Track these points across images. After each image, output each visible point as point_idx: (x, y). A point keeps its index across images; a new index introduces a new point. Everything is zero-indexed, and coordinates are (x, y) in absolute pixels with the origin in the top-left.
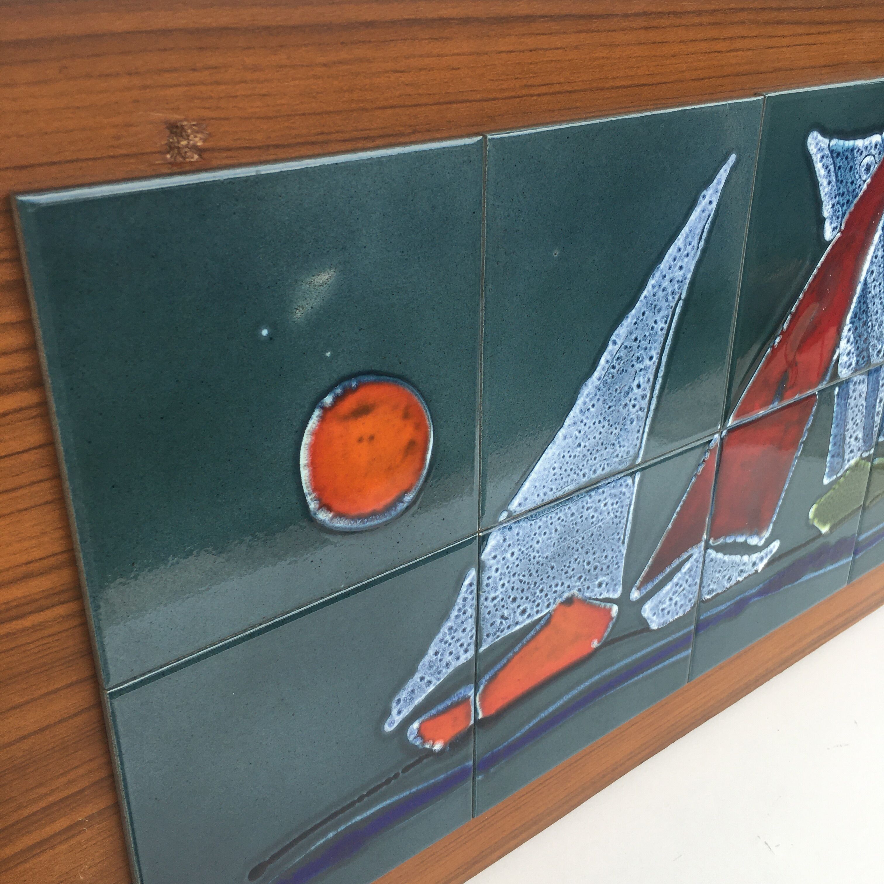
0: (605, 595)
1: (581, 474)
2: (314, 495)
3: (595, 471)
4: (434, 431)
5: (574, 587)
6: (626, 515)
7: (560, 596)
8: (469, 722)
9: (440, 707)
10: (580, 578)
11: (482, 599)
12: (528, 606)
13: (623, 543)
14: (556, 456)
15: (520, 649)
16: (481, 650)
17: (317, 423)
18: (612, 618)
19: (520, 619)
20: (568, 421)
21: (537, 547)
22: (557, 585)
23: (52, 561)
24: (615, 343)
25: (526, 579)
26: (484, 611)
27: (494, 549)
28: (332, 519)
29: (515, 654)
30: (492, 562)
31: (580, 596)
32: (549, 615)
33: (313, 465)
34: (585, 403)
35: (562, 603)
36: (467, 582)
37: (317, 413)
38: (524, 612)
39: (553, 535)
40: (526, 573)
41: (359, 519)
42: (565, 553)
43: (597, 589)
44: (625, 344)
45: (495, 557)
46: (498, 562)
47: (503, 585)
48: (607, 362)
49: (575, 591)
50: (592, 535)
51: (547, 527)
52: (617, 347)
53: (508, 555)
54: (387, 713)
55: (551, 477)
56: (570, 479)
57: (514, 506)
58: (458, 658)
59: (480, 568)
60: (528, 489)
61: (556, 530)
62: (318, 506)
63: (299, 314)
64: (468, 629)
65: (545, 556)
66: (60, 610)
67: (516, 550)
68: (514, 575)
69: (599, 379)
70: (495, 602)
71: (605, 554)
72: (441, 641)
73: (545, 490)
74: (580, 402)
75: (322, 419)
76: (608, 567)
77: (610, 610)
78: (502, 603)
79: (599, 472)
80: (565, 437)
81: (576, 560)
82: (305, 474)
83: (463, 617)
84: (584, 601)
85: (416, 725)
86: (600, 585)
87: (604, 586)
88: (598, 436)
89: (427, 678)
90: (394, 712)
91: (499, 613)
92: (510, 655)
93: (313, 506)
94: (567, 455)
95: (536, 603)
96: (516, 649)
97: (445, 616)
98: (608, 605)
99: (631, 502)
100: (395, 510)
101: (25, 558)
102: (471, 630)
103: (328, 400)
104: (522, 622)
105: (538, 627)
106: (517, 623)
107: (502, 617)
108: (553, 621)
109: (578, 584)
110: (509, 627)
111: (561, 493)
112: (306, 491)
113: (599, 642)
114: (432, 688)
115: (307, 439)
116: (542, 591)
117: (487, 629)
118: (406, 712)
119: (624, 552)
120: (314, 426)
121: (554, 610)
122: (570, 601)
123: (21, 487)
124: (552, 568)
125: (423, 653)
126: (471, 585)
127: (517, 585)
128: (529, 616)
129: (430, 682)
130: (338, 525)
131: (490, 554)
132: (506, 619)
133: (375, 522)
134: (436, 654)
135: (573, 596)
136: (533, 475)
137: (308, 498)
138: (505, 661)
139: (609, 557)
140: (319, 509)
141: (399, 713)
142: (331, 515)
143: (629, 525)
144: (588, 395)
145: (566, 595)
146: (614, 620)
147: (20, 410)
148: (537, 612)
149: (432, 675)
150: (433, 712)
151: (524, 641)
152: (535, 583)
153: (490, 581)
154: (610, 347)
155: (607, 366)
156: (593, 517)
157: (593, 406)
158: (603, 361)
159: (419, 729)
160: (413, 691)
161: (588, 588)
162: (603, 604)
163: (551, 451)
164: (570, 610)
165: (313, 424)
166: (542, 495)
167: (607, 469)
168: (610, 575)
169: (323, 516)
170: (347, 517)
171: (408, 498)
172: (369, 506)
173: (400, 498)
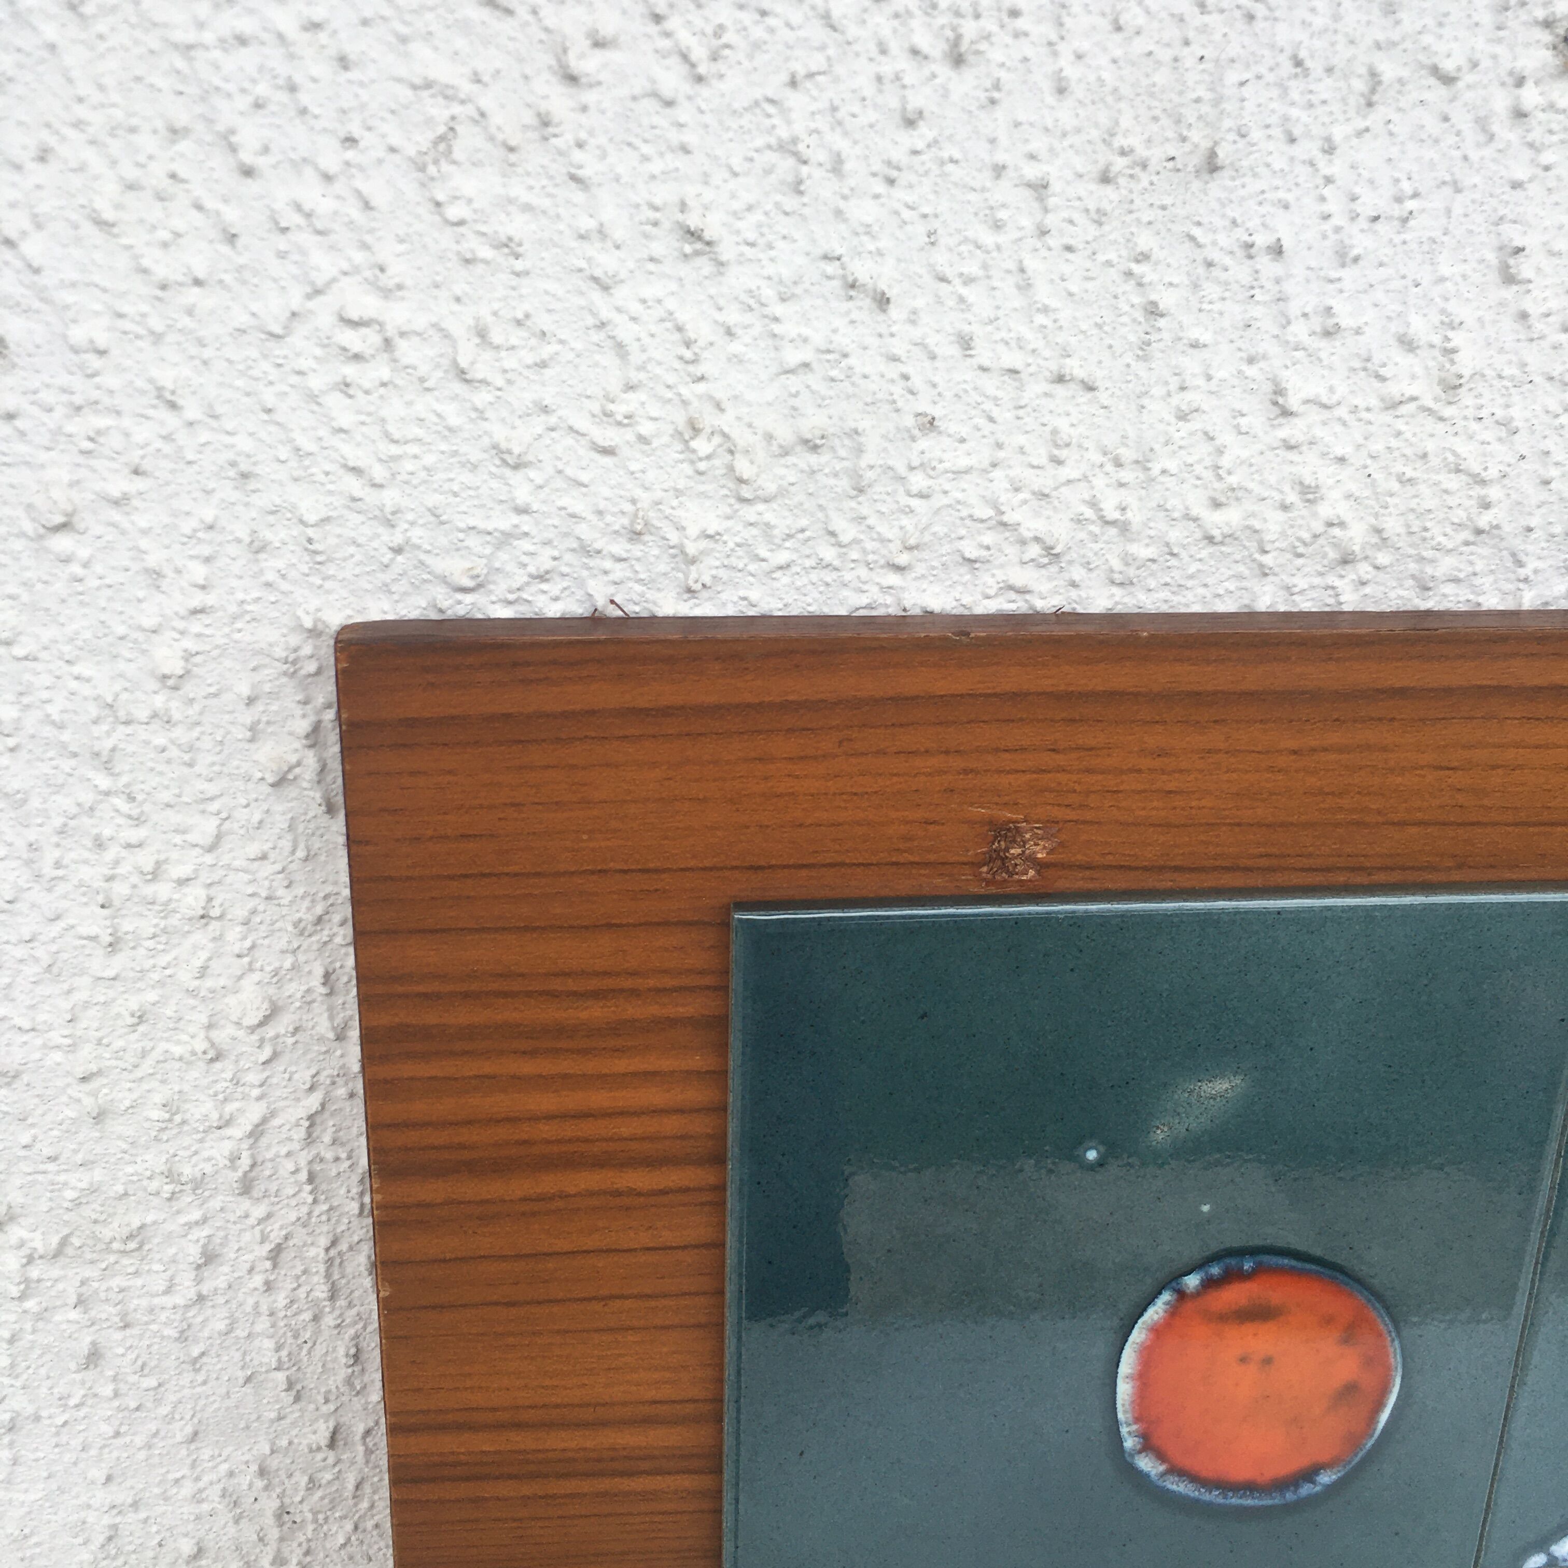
2: (1134, 1427)
4: (1403, 1378)
17: (1161, 1313)
23: (689, 1408)
28: (1163, 1475)
33: (1143, 1378)
37: (1166, 1296)
41: (1217, 1488)
62: (1139, 1447)
63: (1160, 1135)
66: (686, 1482)
75: (1173, 1312)
82: (1124, 1390)
93: (1130, 1443)
100: (1295, 1492)
101: (651, 1394)
103: (1192, 1281)
112: (1120, 1416)
115: (1138, 1336)
120: (1156, 1317)
123: (665, 1296)
130: (1174, 1487)
133: (1249, 1502)
137: (1124, 1430)
140: (1140, 1452)
142: (1162, 1468)
147: (686, 1190)
165: (1155, 1313)
169: (1146, 1464)
170: (1194, 1479)
171: (1326, 1478)
172: (1241, 1472)
173: (1309, 1474)
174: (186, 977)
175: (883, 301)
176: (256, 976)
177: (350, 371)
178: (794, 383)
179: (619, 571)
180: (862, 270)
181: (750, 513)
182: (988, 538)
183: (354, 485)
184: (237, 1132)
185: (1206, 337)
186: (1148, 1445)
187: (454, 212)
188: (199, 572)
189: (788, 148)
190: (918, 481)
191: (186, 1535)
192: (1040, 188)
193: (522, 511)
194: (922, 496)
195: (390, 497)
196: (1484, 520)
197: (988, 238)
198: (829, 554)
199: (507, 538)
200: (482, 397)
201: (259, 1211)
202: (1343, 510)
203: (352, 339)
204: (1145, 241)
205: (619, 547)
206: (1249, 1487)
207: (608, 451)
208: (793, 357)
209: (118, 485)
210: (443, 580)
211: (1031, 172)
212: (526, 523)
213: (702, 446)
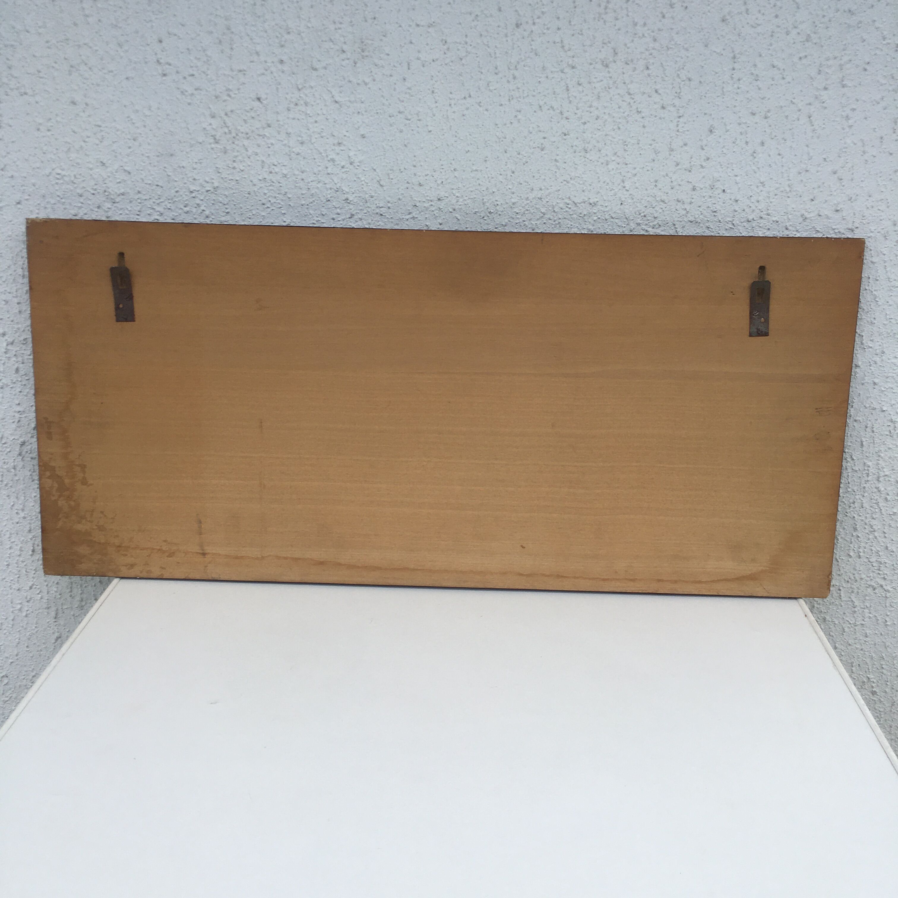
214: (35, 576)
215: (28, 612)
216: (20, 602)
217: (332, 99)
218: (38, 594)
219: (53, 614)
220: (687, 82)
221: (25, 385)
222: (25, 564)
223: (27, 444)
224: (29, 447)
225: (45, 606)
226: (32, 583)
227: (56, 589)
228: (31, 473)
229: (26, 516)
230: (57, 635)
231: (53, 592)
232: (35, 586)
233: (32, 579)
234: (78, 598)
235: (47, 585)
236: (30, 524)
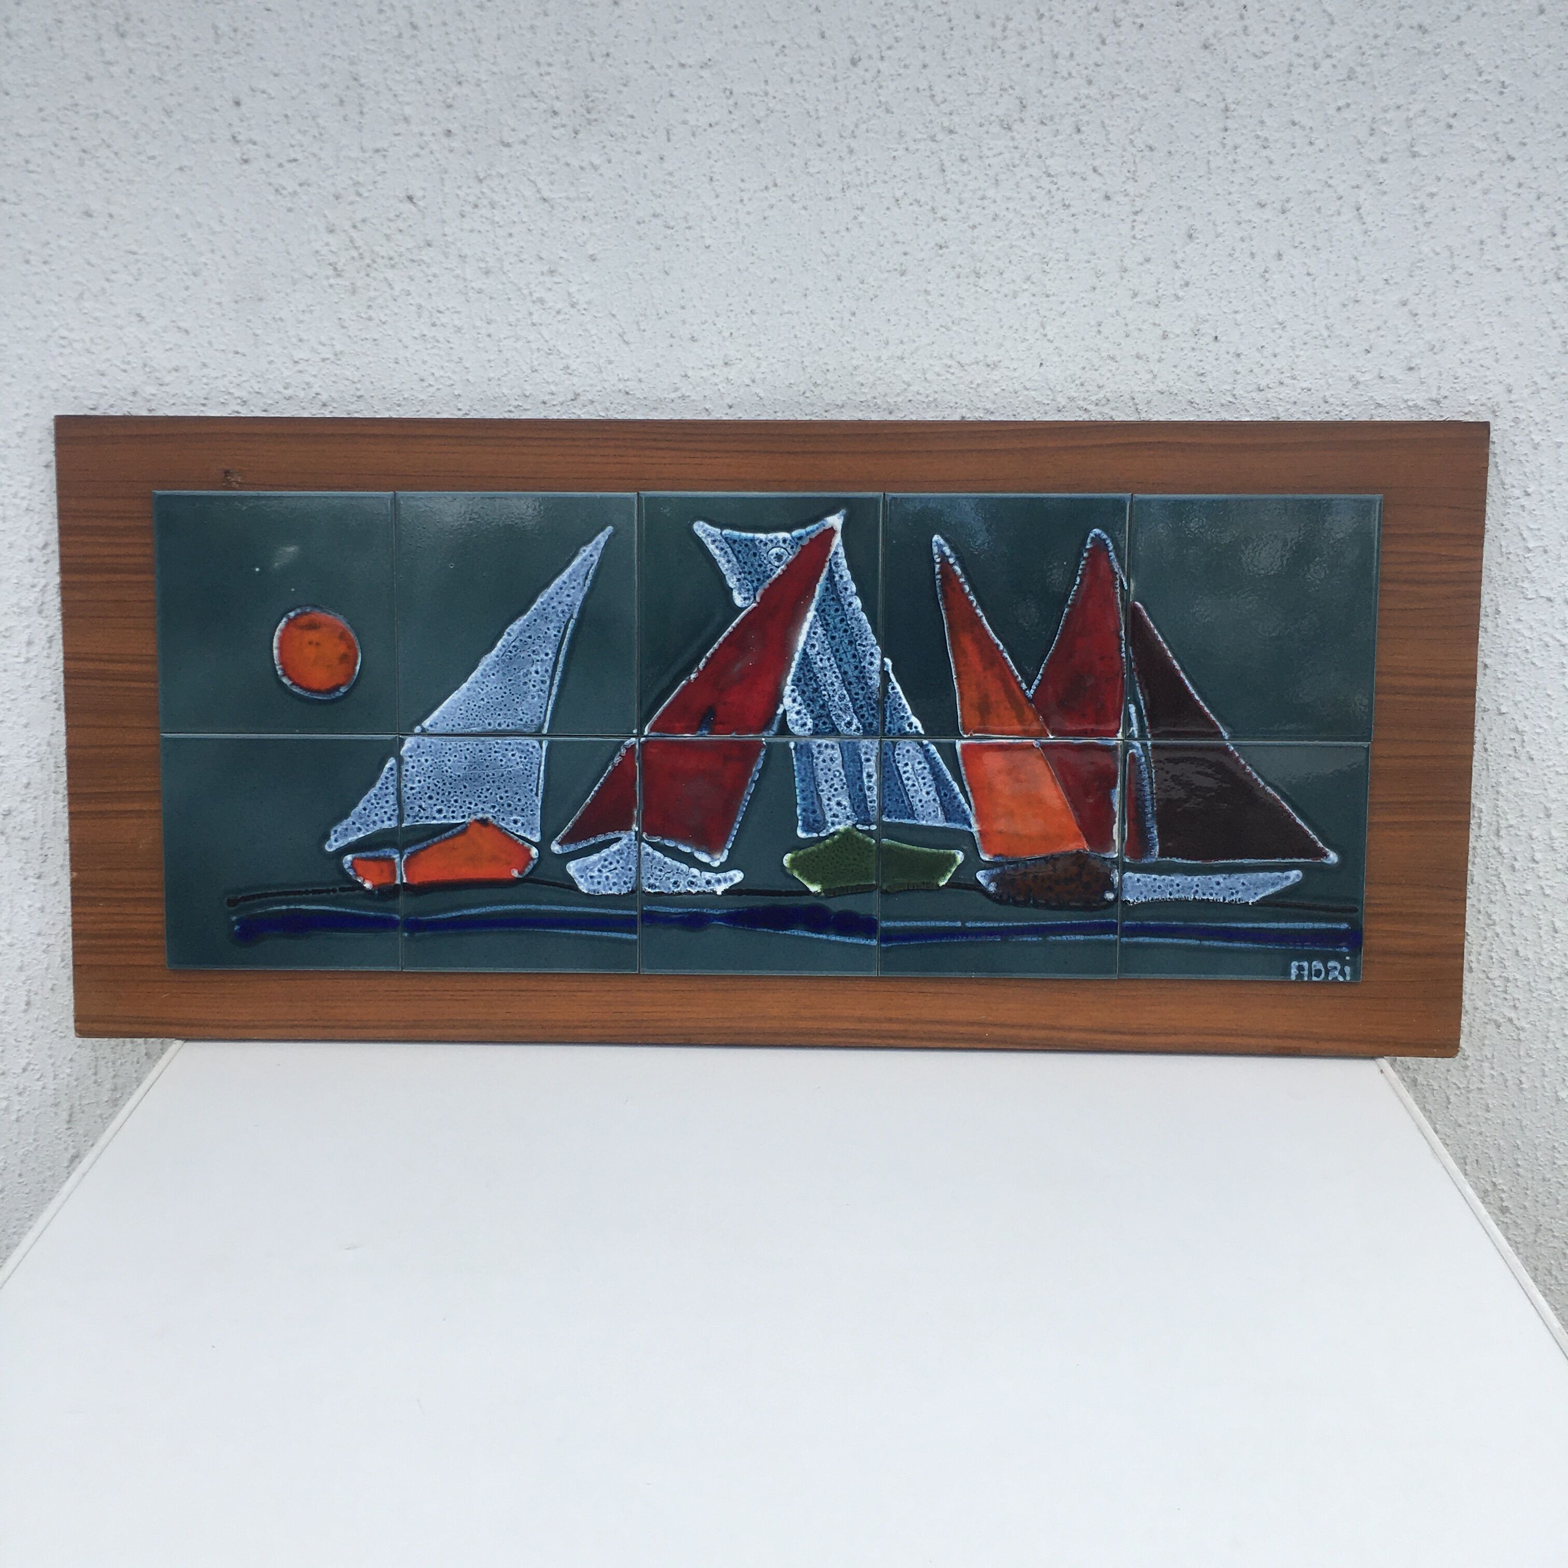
0: (521, 833)
1: (487, 722)
2: (280, 666)
3: (499, 725)
4: (362, 655)
5: (489, 812)
6: (536, 772)
7: (475, 813)
8: (395, 879)
9: (370, 854)
10: (494, 807)
11: (402, 784)
12: (445, 809)
13: (537, 795)
14: (461, 701)
15: (439, 842)
16: (404, 825)
17: (284, 625)
18: (532, 859)
19: (437, 815)
20: (470, 679)
21: (449, 764)
22: (470, 803)
23: (154, 658)
24: (509, 634)
25: (439, 785)
26: (404, 796)
27: (410, 749)
28: (291, 685)
29: (435, 843)
30: (409, 759)
31: (495, 822)
32: (464, 825)
33: (280, 648)
34: (485, 670)
35: (476, 821)
36: (388, 766)
37: (285, 620)
38: (440, 811)
39: (463, 760)
40: (440, 780)
41: (309, 691)
42: (476, 780)
43: (512, 824)
44: (520, 638)
45: (411, 757)
46: (414, 761)
47: (420, 781)
48: (504, 646)
49: (489, 816)
50: (502, 775)
51: (457, 751)
52: (512, 638)
53: (423, 760)
54: (328, 837)
55: (458, 715)
56: (475, 722)
57: (426, 723)
58: (383, 822)
59: (400, 761)
60: (438, 717)
61: (466, 758)
62: (282, 674)
63: (276, 564)
64: (391, 803)
65: (458, 774)
67: (429, 759)
68: (429, 777)
69: (497, 656)
70: (414, 791)
71: (518, 797)
72: (369, 801)
73: (453, 723)
74: (480, 668)
75: (287, 624)
76: (523, 810)
77: (528, 850)
78: (420, 796)
79: (504, 726)
80: (469, 689)
81: (488, 790)
82: (276, 652)
83: (385, 791)
84: (500, 829)
85: (349, 858)
86: (515, 822)
87: (519, 824)
88: (500, 699)
89: (358, 825)
90: (333, 838)
91: (418, 803)
92: (430, 842)
93: (279, 672)
94: (472, 704)
95: (451, 809)
96: (436, 840)
97: (372, 784)
98: (527, 845)
99: (540, 762)
100: (333, 694)
101: (141, 653)
102: (394, 805)
103: (292, 614)
104: (439, 819)
105: (455, 831)
106: (434, 818)
107: (420, 807)
108: (469, 832)
109: (491, 810)
110: (427, 818)
111: (469, 730)
112: (275, 662)
113: (520, 873)
114: (361, 835)
115: (277, 633)
116: (456, 801)
117: (407, 811)
118: (341, 843)
119: (539, 804)
120: (282, 627)
121: (470, 823)
122: (484, 822)
123: (145, 618)
124: (465, 787)
125: (355, 805)
126: (391, 769)
127: (432, 787)
128: (445, 817)
129: (359, 830)
130: (295, 690)
131: (407, 752)
132: (424, 810)
133: (320, 697)
134: (365, 809)
135: (487, 819)
136: (441, 708)
137: (277, 667)
138: (424, 844)
139: (523, 801)
140: (283, 676)
141: (336, 841)
142: (291, 682)
143: (541, 782)
144: (487, 665)
145: (480, 815)
146: (535, 861)
147: (145, 582)
148: (453, 817)
149: (362, 824)
150: (364, 855)
151: (443, 836)
152: (450, 793)
153: (408, 773)
154: (505, 636)
155: (504, 649)
156: (501, 760)
157: (493, 674)
158: (499, 644)
159: (352, 862)
160: (346, 829)
161: (503, 819)
162: (521, 841)
163: (455, 696)
164: (484, 829)
165: (282, 625)
166: (450, 726)
167: (511, 727)
168: (526, 818)
169: (285, 680)
170: (301, 687)
171: (343, 690)
172: (316, 686)
173: (336, 688)
174: (23, 532)
175: (187, 332)
176: (44, 532)
177: (62, 350)
178: (169, 353)
179: (131, 405)
180: (182, 324)
181: (164, 388)
182: (226, 397)
183: (64, 381)
184: (37, 589)
185: (270, 342)
186: (285, 675)
187: (86, 311)
188: (27, 404)
189: (158, 295)
190: (205, 380)
191: (24, 775)
192: (220, 304)
193: (105, 387)
194: (206, 384)
195: (72, 383)
196: (359, 393)
197: (211, 317)
198: (185, 401)
199: (102, 395)
200: (94, 357)
201: (45, 623)
202: (318, 390)
203: (62, 342)
204: (250, 317)
205: (131, 398)
206: (318, 692)
207: (125, 371)
208: (168, 347)
209: (9, 380)
210: (86, 407)
211: (218, 300)
212: (106, 391)
213: (148, 369)
214: (31, 1047)
215: (21, 1113)
216: (6, 1095)
217: (538, 196)
218: (38, 1080)
219: (65, 1115)
220: (1147, 153)
221: (9, 709)
222: (14, 1027)
223: (14, 814)
224: (18, 819)
225: (51, 1100)
226: (27, 1060)
227: (68, 1071)
228: (21, 865)
229: (15, 941)
230: (72, 1151)
231: (65, 1075)
232: (32, 1067)
233: (27, 1054)
234: (108, 1085)
235: (53, 1064)
236: (22, 955)
